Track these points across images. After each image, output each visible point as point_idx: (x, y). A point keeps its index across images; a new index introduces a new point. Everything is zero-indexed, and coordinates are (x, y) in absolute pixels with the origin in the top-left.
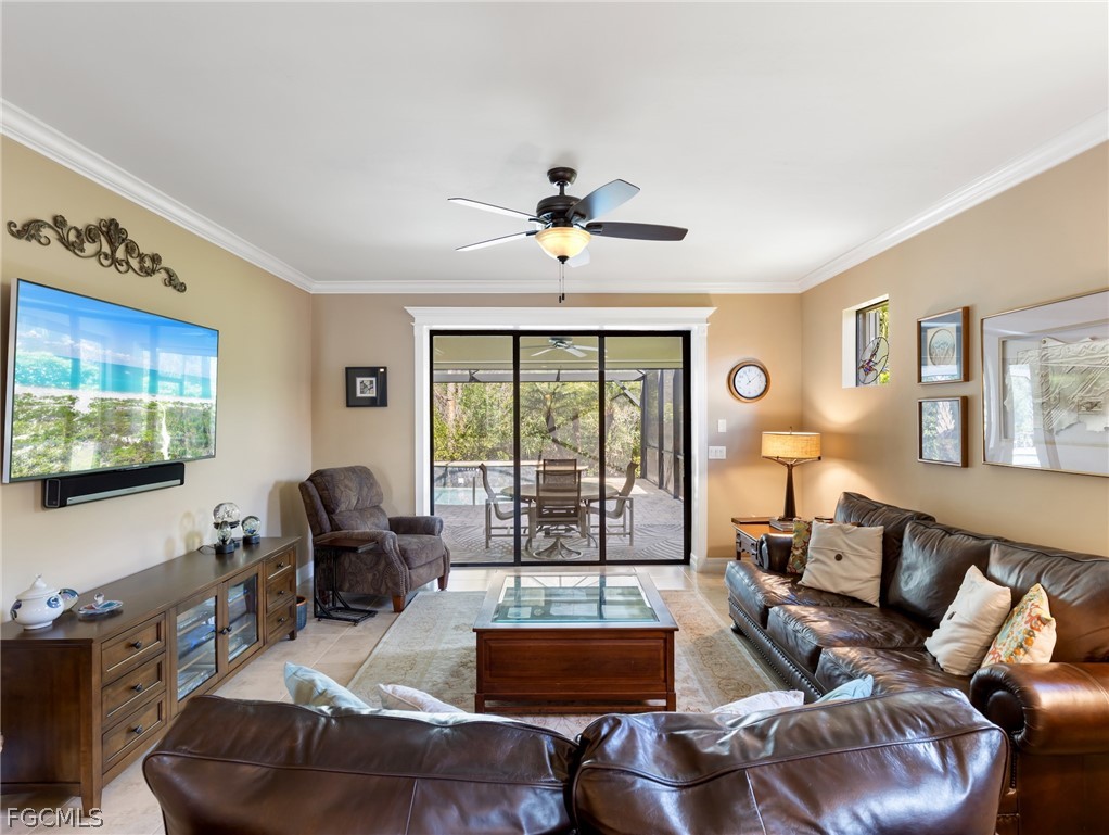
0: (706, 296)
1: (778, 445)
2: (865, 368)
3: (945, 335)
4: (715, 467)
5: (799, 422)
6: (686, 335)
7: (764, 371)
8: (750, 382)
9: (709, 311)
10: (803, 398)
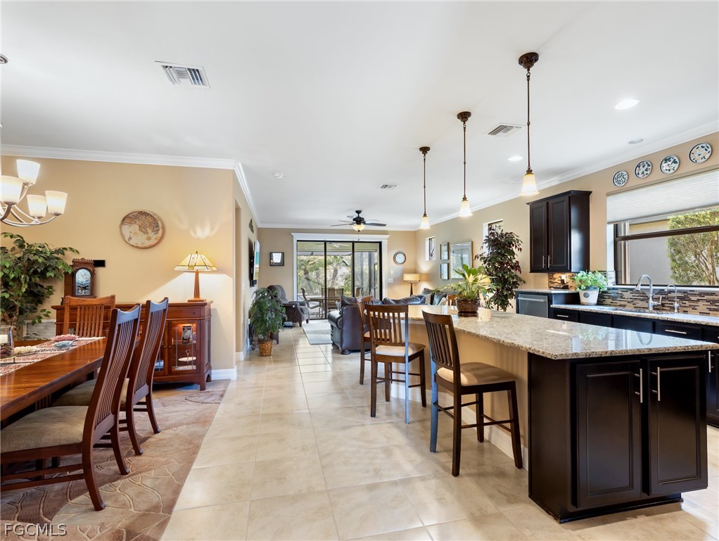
0: (387, 231)
1: (408, 277)
2: (431, 255)
3: (444, 248)
4: (390, 285)
5: (415, 272)
6: (380, 243)
7: (404, 255)
8: (400, 258)
9: (388, 236)
10: (416, 263)
